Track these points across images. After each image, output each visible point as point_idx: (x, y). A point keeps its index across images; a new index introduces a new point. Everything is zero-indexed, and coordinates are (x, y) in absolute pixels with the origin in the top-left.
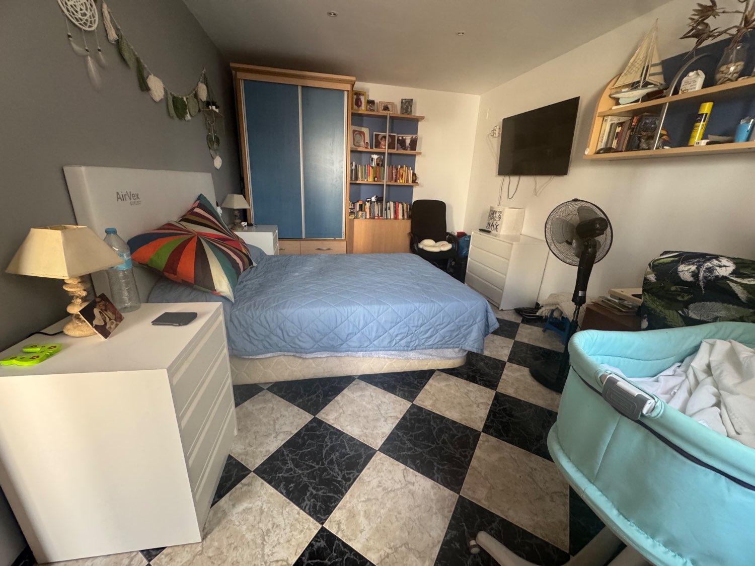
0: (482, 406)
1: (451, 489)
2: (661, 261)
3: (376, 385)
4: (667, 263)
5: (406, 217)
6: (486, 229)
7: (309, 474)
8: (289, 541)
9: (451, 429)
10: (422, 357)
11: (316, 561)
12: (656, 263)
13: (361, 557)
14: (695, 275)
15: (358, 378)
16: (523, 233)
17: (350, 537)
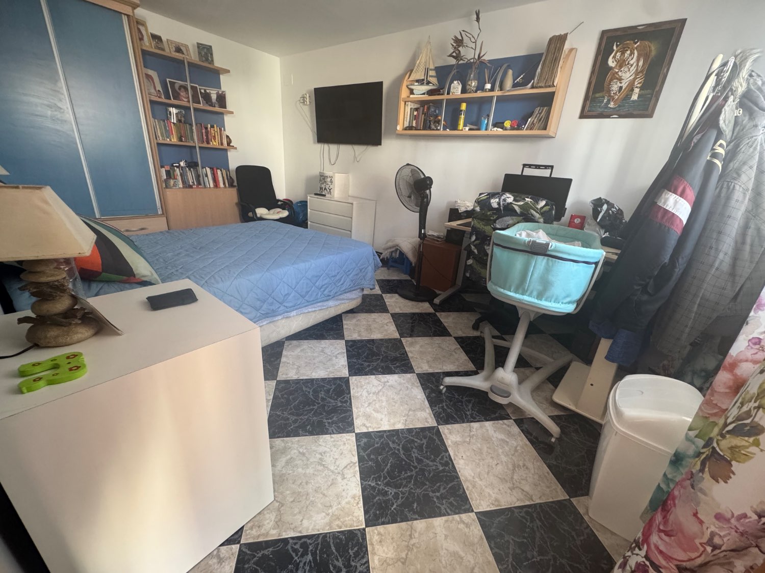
0: (389, 325)
1: (410, 373)
2: (482, 199)
3: (306, 338)
4: (484, 200)
5: (227, 185)
6: (318, 193)
7: (314, 414)
8: (341, 454)
9: (383, 344)
10: (337, 303)
11: (370, 450)
12: (479, 200)
13: (393, 431)
14: (499, 204)
15: (286, 340)
16: (350, 194)
17: (377, 426)
